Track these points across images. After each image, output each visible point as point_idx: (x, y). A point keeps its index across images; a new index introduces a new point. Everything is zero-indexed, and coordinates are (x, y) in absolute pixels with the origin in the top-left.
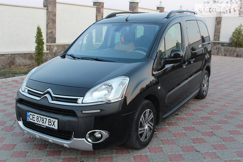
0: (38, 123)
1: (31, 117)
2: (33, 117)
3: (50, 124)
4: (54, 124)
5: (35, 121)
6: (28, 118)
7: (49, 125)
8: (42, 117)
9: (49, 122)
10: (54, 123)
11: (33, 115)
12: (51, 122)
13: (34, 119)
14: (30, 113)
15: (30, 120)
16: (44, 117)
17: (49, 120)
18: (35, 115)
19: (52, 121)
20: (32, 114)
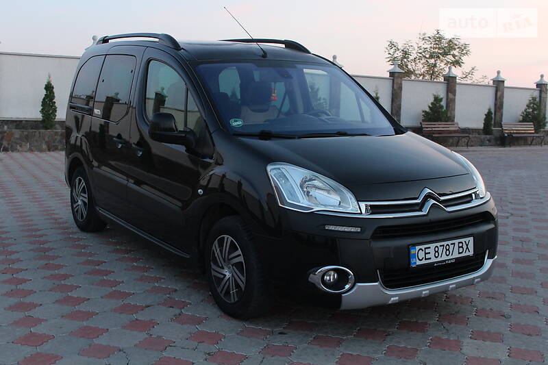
0: (439, 259)
1: (421, 255)
2: (426, 254)
3: (461, 250)
4: (467, 248)
5: (430, 258)
6: (413, 261)
7: (459, 253)
8: (445, 243)
9: (459, 247)
10: (467, 245)
11: (425, 248)
12: (462, 247)
13: (428, 256)
14: (418, 248)
15: (419, 263)
16: (449, 243)
17: (459, 243)
18: (429, 248)
19: (464, 243)
20: (423, 247)
